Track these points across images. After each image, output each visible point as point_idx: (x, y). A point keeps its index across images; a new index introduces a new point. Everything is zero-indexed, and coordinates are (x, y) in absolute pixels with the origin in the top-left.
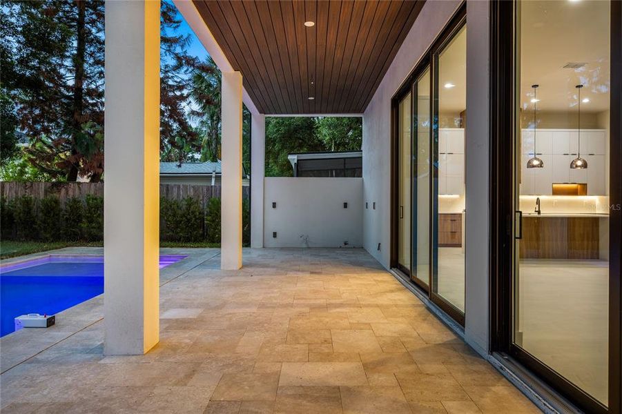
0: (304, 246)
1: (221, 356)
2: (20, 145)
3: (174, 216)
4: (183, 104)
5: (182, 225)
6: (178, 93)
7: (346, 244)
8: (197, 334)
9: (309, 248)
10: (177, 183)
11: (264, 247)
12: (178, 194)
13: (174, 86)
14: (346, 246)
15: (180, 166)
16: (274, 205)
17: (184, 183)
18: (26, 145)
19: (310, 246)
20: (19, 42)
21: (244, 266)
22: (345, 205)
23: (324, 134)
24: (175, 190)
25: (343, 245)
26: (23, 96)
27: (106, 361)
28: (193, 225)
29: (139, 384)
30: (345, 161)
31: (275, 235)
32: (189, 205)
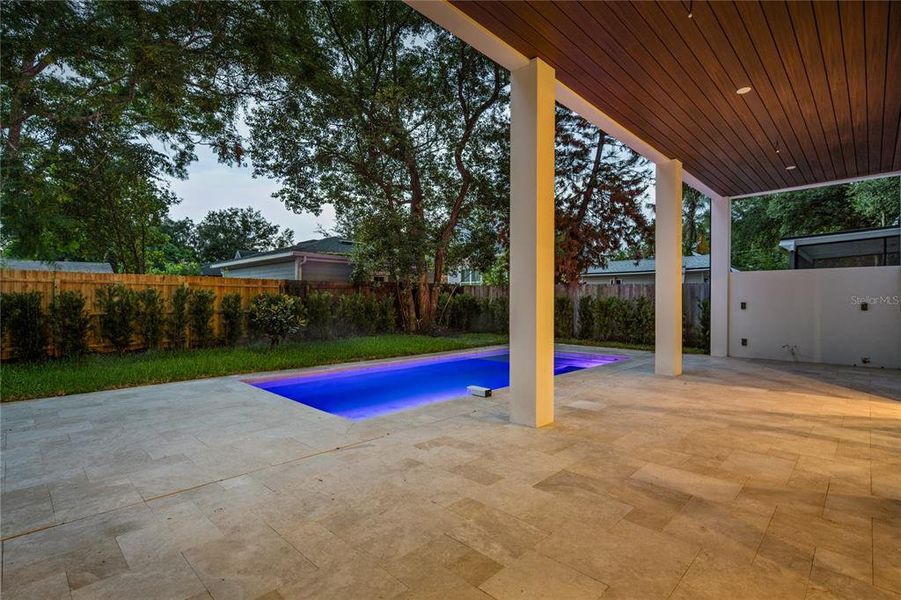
0: (790, 358)
1: (595, 443)
2: (497, 255)
3: (625, 316)
4: (639, 199)
5: (633, 326)
6: (633, 188)
7: (865, 362)
8: (589, 423)
9: (797, 363)
10: (630, 283)
11: (728, 356)
12: (631, 294)
13: (628, 181)
14: (867, 365)
15: (637, 264)
16: (743, 306)
17: (638, 283)
18: (502, 255)
19: (800, 359)
20: (496, 172)
21: (684, 373)
22: (864, 307)
23: (865, 204)
24: (627, 289)
25: (859, 363)
26: (501, 214)
27: (509, 426)
28: (644, 326)
29: (520, 445)
30: (885, 242)
31: (744, 342)
32: (641, 306)
